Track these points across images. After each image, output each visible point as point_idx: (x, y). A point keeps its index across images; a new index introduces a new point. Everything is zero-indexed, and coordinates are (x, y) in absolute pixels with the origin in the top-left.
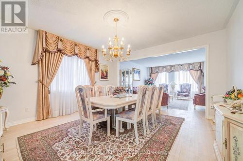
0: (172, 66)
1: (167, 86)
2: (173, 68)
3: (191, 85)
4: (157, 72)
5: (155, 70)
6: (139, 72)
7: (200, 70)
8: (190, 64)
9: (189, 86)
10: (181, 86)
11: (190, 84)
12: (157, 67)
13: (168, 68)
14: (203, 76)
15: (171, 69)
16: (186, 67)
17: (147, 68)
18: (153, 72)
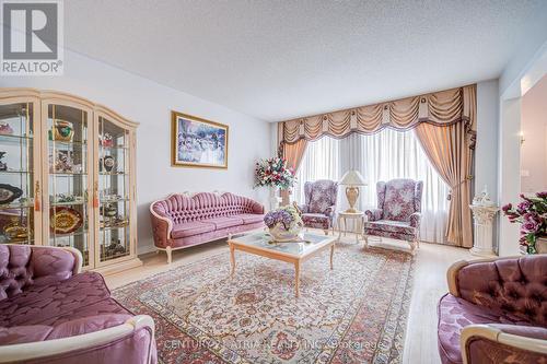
0: (351, 112)
1: (333, 189)
2: (354, 119)
3: (420, 185)
4: (302, 137)
5: (296, 129)
6: (219, 136)
7: (460, 120)
8: (420, 99)
9: (415, 189)
10: (383, 190)
11: (417, 180)
12: (302, 121)
13: (339, 119)
14: (473, 147)
15: (349, 124)
16: (403, 110)
17: (271, 124)
18: (289, 139)
